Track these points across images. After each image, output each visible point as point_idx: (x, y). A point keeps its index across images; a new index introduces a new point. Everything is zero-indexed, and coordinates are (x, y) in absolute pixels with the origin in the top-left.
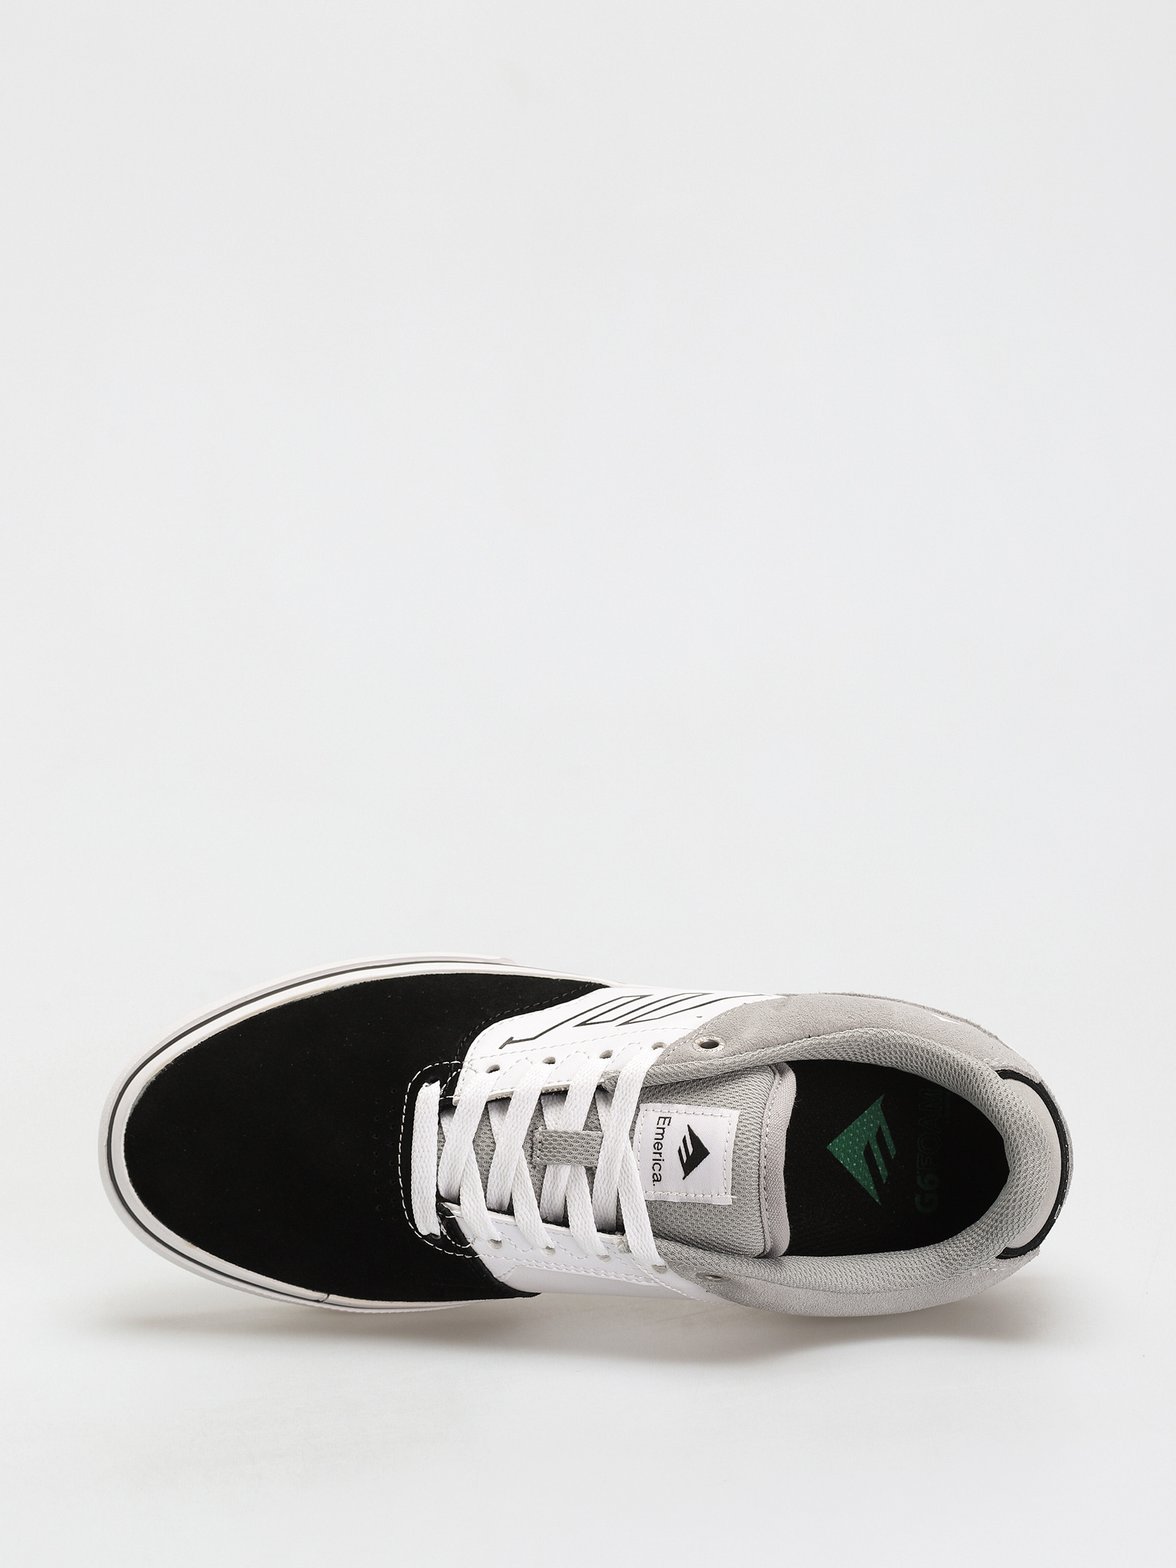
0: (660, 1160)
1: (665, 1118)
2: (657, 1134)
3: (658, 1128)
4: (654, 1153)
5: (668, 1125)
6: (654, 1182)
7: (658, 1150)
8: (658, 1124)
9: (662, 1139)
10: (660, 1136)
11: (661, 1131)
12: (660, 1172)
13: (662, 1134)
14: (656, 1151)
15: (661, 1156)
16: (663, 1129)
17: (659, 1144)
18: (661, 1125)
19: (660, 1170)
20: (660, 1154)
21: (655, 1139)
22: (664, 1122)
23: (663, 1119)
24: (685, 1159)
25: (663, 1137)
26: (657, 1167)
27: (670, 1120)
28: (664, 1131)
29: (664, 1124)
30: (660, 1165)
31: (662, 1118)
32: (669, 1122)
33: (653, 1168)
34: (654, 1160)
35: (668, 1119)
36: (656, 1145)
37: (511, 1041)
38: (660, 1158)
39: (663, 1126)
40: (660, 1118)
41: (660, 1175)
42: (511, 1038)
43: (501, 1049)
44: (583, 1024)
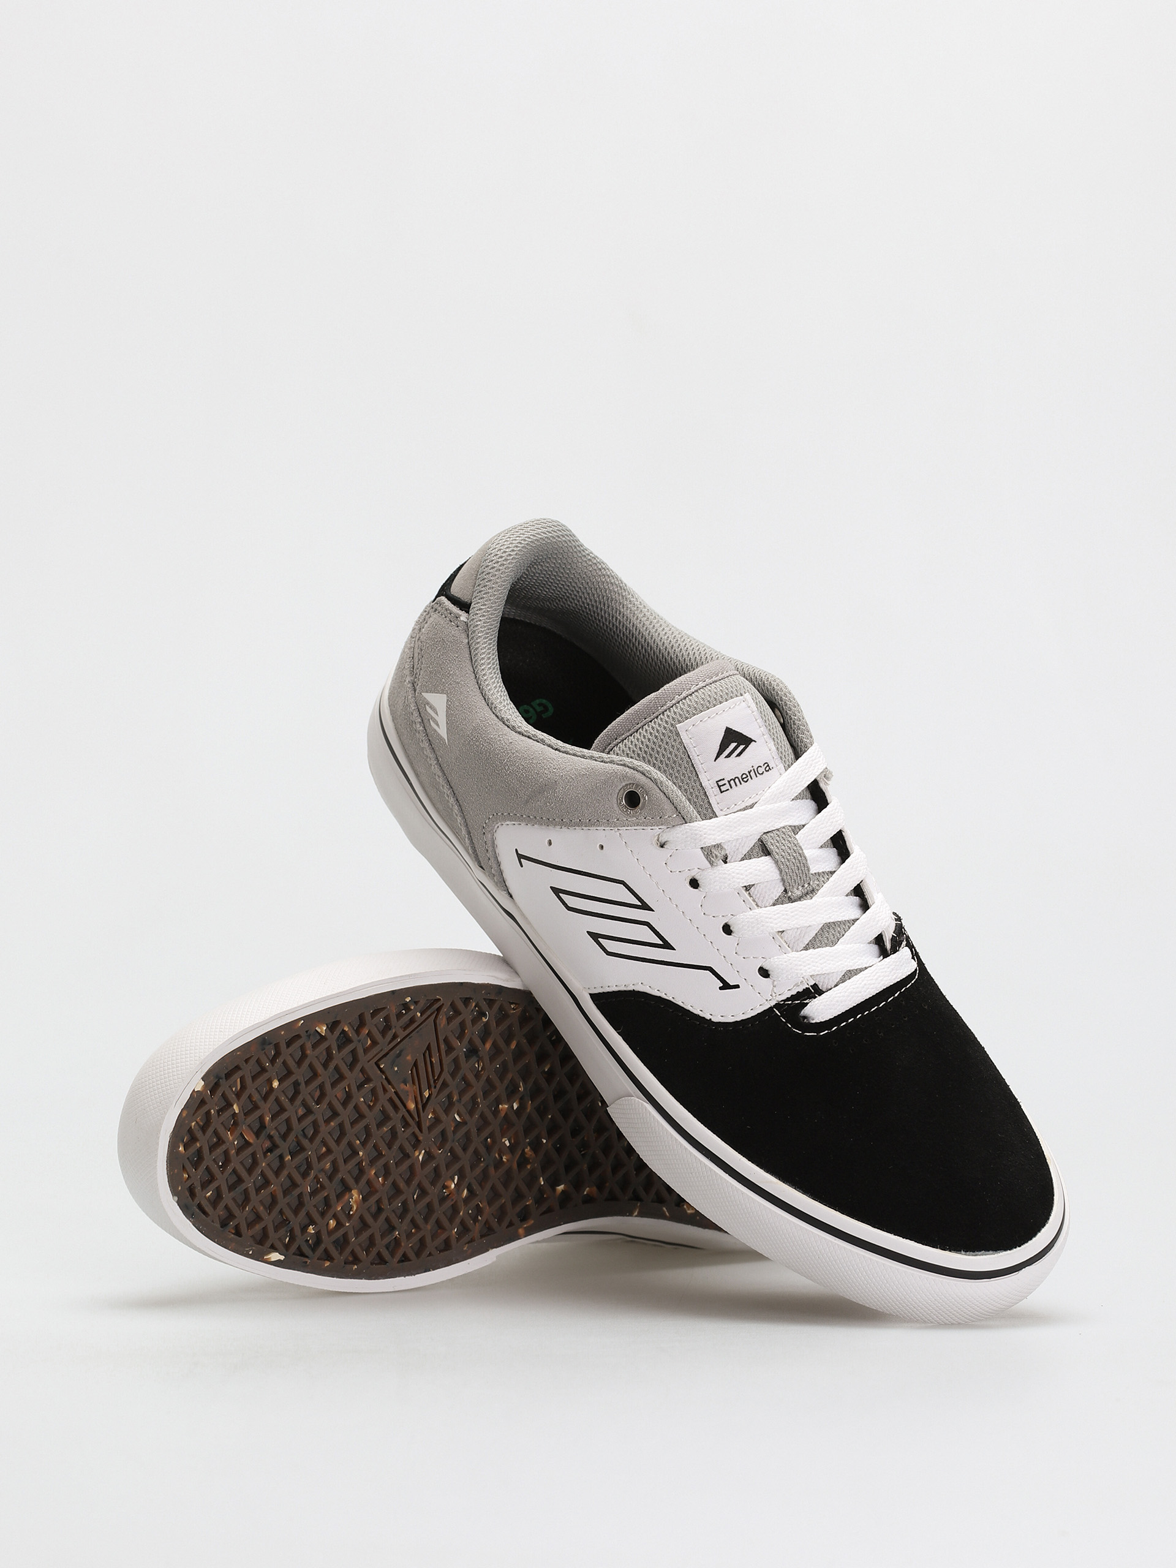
0: (754, 769)
1: (719, 787)
2: (736, 785)
3: (731, 788)
4: (751, 778)
5: (723, 779)
6: (771, 768)
7: (747, 776)
8: (728, 790)
9: (738, 778)
10: (737, 780)
11: (732, 782)
12: (762, 765)
13: (734, 780)
14: (749, 777)
15: (751, 771)
16: (729, 782)
17: (743, 779)
18: (727, 786)
19: (761, 767)
20: (749, 772)
21: (741, 784)
22: (723, 785)
23: (721, 787)
24: (742, 747)
25: (735, 778)
26: (761, 770)
27: (719, 781)
28: (731, 780)
29: (725, 784)
30: (757, 768)
31: (720, 790)
32: (721, 780)
33: (762, 774)
34: (757, 777)
35: (719, 783)
36: (745, 780)
37: (726, 986)
38: (753, 771)
39: (728, 784)
40: (722, 792)
41: (764, 765)
42: (721, 988)
43: (737, 986)
44: (666, 945)
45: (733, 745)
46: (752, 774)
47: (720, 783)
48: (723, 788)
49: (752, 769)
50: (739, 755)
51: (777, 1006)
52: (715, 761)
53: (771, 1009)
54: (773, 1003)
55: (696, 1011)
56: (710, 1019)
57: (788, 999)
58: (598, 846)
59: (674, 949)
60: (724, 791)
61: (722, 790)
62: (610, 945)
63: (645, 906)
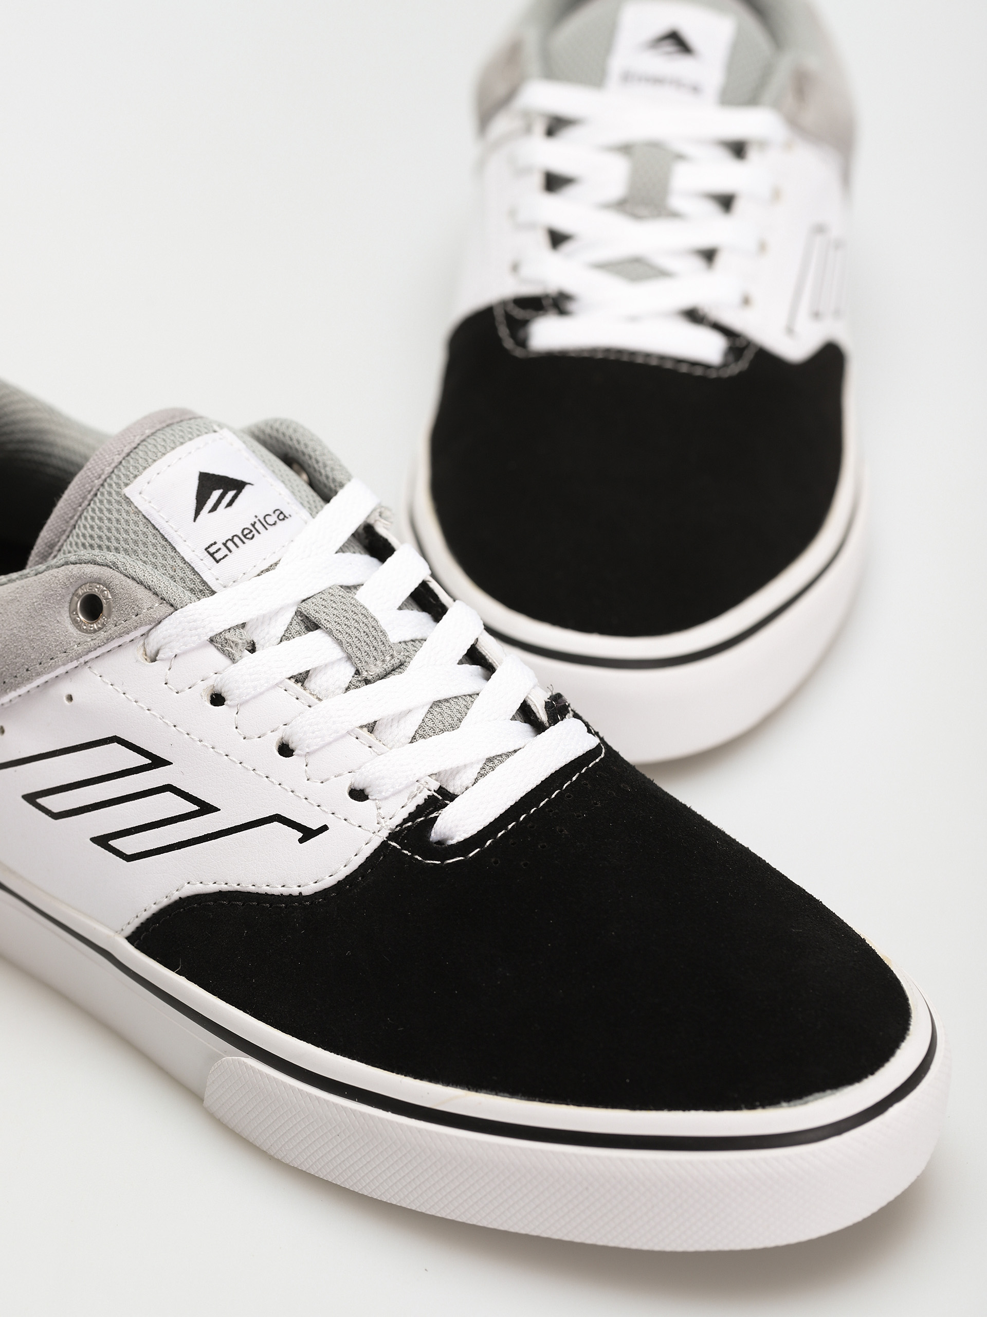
0: (259, 520)
1: (212, 555)
2: (237, 546)
3: (230, 551)
4: (259, 533)
5: (215, 543)
6: (287, 515)
7: (251, 531)
8: (226, 555)
9: (236, 536)
10: (236, 540)
11: (230, 544)
12: (271, 513)
13: (232, 540)
14: (254, 532)
15: (255, 523)
16: (225, 544)
17: (245, 536)
18: (224, 551)
19: (270, 515)
20: (253, 525)
21: (244, 543)
22: (217, 551)
23: (215, 555)
24: (231, 494)
25: (233, 537)
26: (271, 520)
27: (209, 547)
28: (227, 541)
29: (219, 549)
30: (265, 518)
31: (214, 559)
32: (211, 545)
33: (274, 524)
34: (267, 529)
35: (210, 550)
36: (250, 536)
37: (307, 834)
38: (258, 523)
39: (224, 549)
40: (217, 562)
41: (274, 512)
42: (301, 841)
43: (324, 828)
44: (205, 808)
45: (216, 494)
46: (258, 526)
47: (212, 550)
48: (218, 556)
49: (256, 520)
50: (230, 504)
51: (392, 836)
52: (195, 521)
53: (384, 844)
54: (384, 834)
55: (277, 889)
56: (300, 893)
57: (405, 821)
58: (65, 699)
59: (217, 810)
60: (220, 560)
61: (218, 558)
62: (127, 845)
63: (157, 762)
